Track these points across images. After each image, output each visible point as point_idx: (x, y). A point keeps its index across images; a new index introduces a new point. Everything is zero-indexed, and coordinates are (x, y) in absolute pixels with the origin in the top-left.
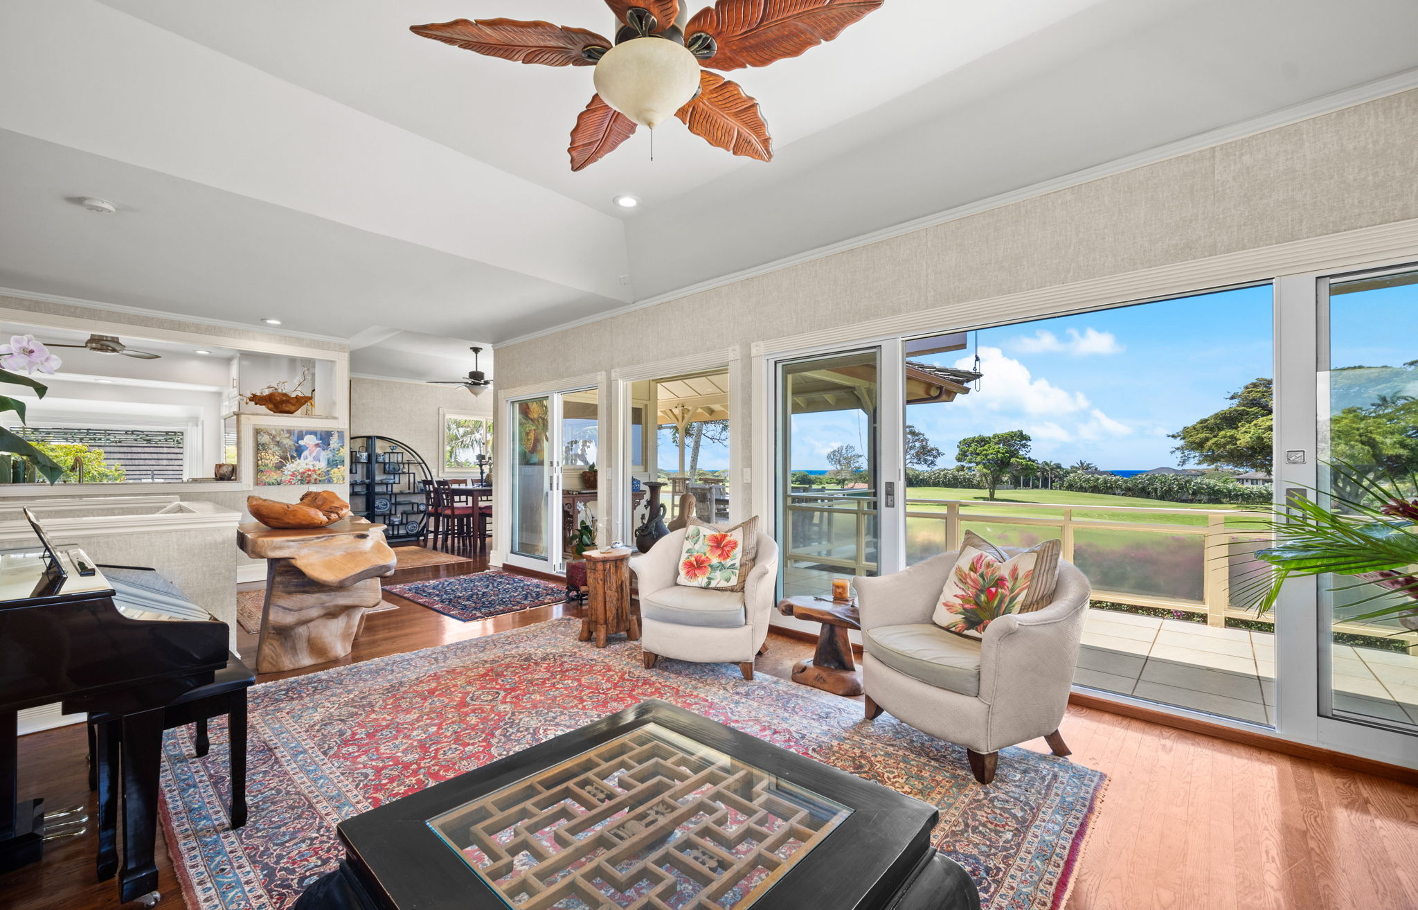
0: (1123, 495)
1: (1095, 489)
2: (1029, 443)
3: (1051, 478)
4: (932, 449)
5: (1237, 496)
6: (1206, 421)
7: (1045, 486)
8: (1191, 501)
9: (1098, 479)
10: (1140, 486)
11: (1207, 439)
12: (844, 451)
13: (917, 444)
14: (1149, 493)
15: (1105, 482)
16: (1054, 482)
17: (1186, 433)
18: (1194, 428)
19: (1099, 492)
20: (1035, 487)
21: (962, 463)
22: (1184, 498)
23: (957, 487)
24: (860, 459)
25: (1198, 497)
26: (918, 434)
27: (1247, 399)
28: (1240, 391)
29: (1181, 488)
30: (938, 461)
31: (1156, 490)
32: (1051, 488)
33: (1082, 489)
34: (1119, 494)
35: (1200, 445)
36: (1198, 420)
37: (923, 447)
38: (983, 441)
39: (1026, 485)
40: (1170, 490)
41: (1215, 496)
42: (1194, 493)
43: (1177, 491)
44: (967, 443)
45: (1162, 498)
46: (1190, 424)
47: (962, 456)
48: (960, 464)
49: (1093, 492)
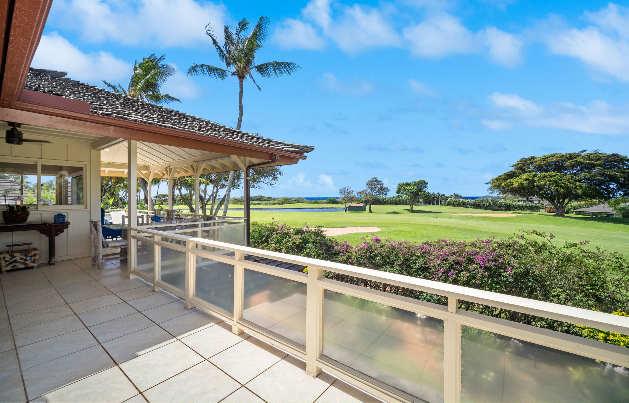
0: (470, 207)
1: (459, 205)
2: (427, 185)
3: (441, 201)
4: (385, 188)
5: (517, 207)
6: (501, 176)
7: (438, 204)
8: (498, 210)
9: (460, 201)
10: (477, 204)
11: (501, 183)
12: (346, 189)
13: (379, 186)
14: (481, 207)
15: (463, 202)
16: (442, 202)
17: (493, 182)
18: (496, 179)
19: (460, 206)
20: (433, 204)
21: (399, 194)
22: (495, 209)
23: (400, 205)
24: (353, 193)
25: (501, 208)
26: (379, 182)
27: (517, 167)
28: (515, 163)
29: (494, 204)
30: (388, 193)
31: (484, 205)
32: (441, 205)
33: (453, 205)
34: (469, 207)
35: (499, 187)
36: (498, 176)
37: (381, 187)
38: (408, 184)
39: (430, 203)
40: (490, 205)
41: (508, 208)
42: (500, 207)
43: (493, 206)
44: (401, 185)
45: (486, 209)
46: (495, 177)
47: (399, 191)
48: (398, 194)
49: (458, 206)
